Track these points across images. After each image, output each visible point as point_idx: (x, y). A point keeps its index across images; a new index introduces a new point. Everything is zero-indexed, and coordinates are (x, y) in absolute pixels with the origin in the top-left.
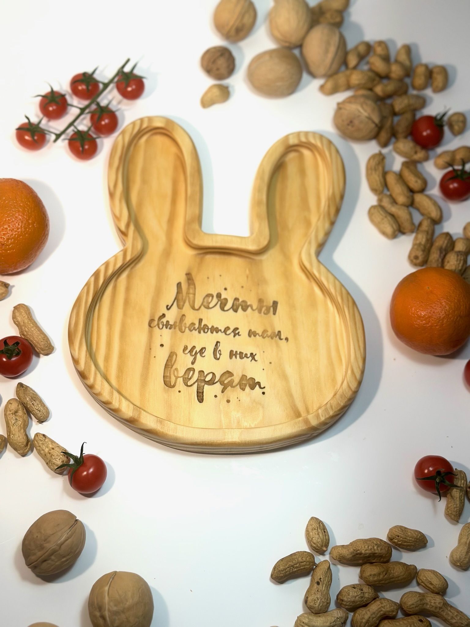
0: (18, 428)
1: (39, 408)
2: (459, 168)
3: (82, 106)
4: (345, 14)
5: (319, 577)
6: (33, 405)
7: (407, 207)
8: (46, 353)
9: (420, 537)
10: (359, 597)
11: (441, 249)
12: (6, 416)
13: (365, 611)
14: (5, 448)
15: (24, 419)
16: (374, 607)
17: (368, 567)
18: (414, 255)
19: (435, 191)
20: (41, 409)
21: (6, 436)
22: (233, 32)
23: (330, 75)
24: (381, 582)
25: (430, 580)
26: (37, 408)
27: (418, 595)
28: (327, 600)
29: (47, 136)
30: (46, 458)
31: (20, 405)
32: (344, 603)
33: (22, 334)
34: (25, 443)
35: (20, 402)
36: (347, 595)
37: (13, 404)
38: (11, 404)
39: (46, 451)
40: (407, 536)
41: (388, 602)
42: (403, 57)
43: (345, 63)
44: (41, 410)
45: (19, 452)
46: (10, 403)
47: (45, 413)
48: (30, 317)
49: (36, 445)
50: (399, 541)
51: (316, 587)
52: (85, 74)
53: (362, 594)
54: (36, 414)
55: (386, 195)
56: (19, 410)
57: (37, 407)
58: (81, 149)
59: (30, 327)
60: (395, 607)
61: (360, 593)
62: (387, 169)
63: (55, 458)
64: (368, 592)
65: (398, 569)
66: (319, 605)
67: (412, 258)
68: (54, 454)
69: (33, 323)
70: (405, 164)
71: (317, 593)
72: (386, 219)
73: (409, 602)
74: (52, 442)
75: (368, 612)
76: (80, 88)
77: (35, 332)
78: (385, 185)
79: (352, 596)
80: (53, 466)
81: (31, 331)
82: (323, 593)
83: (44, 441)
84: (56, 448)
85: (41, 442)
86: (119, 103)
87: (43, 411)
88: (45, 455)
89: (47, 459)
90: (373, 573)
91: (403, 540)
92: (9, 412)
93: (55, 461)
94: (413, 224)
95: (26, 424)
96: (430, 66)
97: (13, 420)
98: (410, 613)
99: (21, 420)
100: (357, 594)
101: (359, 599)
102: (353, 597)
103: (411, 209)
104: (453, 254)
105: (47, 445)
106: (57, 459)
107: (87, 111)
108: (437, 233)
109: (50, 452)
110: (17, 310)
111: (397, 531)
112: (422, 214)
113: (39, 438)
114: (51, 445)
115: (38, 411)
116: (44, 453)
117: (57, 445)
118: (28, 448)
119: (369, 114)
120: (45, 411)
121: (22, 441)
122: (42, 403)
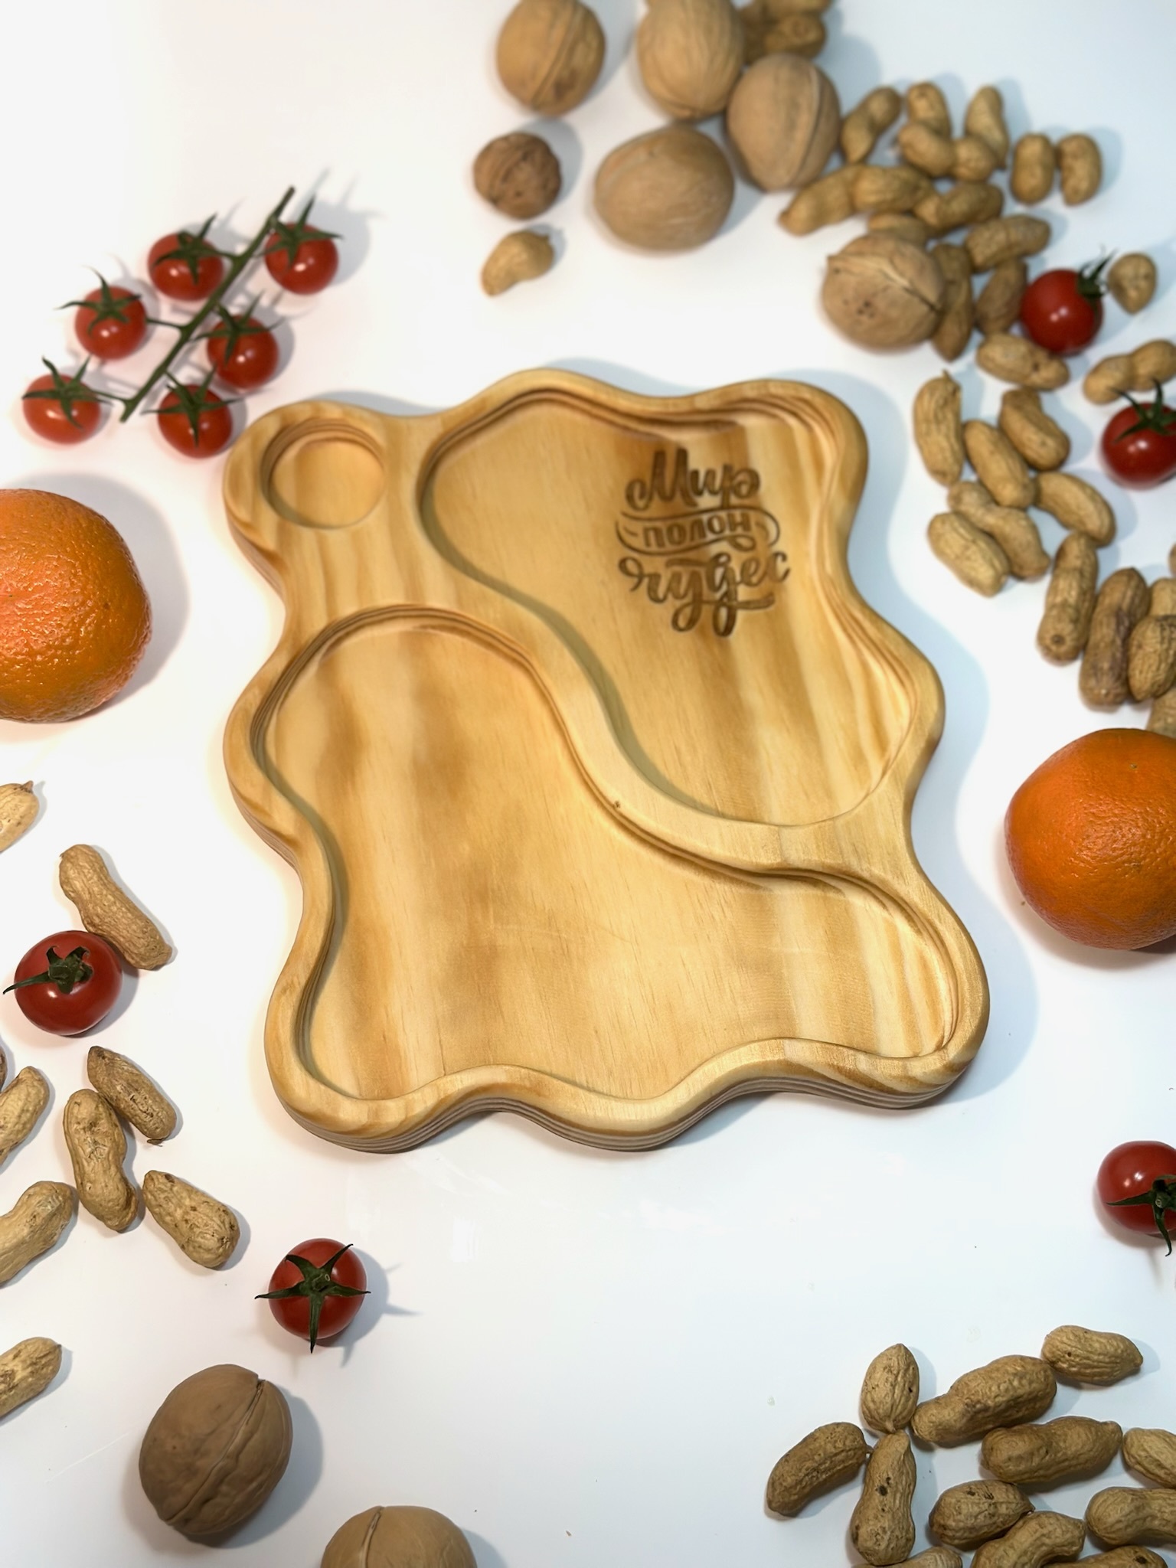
0: (103, 1165)
1: (150, 1108)
2: (1150, 397)
3: (184, 320)
4: (827, 18)
5: (885, 1476)
6: (134, 1101)
7: (1023, 509)
8: (154, 966)
9: (1122, 1351)
10: (985, 1516)
11: (1118, 614)
12: (68, 1137)
13: (1002, 1548)
14: (73, 1216)
15: (115, 1140)
16: (1024, 1538)
17: (1002, 1438)
18: (1052, 633)
19: (1089, 463)
20: (155, 1110)
21: (75, 1186)
22: (549, 93)
23: (805, 184)
24: (1036, 1474)
25: (1158, 1458)
26: (144, 1110)
27: (1130, 1497)
28: (907, 1531)
29: (103, 406)
30: (179, 1234)
31: (100, 1105)
32: (950, 1534)
33: (88, 923)
34: (122, 1201)
35: (100, 1097)
36: (955, 1513)
37: (84, 1105)
38: (79, 1104)
39: (176, 1215)
40: (1091, 1352)
41: (1058, 1523)
42: (984, 121)
43: (839, 148)
44: (155, 1114)
45: (109, 1222)
46: (76, 1103)
47: (164, 1120)
48: (103, 878)
49: (150, 1204)
50: (1074, 1366)
51: (877, 1501)
52: (182, 237)
53: (992, 1506)
54: (143, 1123)
55: (968, 483)
56: (100, 1119)
57: (145, 1105)
58: (191, 431)
59: (106, 904)
60: (1077, 1533)
61: (986, 1505)
62: (965, 416)
63: (200, 1232)
64: (1005, 1500)
65: (1075, 1437)
66: (888, 1546)
67: (1048, 642)
68: (197, 1223)
69: (113, 892)
70: (1008, 399)
71: (882, 1516)
72: (974, 548)
73: (1109, 1515)
74: (188, 1190)
75: (1011, 1552)
76: (174, 272)
77: (121, 914)
78: (966, 456)
79: (970, 1514)
80: (197, 1252)
81: (111, 914)
82: (895, 1515)
83: (168, 1190)
84: (202, 1206)
85: (162, 1196)
86: (276, 300)
87: (160, 1114)
88: (176, 1226)
89: (181, 1234)
90: (1016, 1453)
91: (1081, 1362)
92: (76, 1126)
93: (202, 1240)
94: (1043, 553)
95: (119, 1150)
96: (1055, 138)
97: (87, 1146)
98: (1114, 1542)
99: (108, 1143)
100: (979, 1507)
101: (984, 1521)
102: (971, 1516)
103: (1036, 515)
104: (1152, 625)
105: (179, 1199)
106: (206, 1233)
107: (197, 332)
108: (1105, 573)
109: (187, 1217)
110: (71, 863)
111: (1065, 1339)
112: (1065, 525)
113: (156, 1183)
114: (188, 1200)
115: (148, 1114)
116: (171, 1220)
117: (204, 1199)
118: (132, 1213)
119: (911, 282)
120: (164, 1112)
121: (115, 1195)
122: (155, 1094)
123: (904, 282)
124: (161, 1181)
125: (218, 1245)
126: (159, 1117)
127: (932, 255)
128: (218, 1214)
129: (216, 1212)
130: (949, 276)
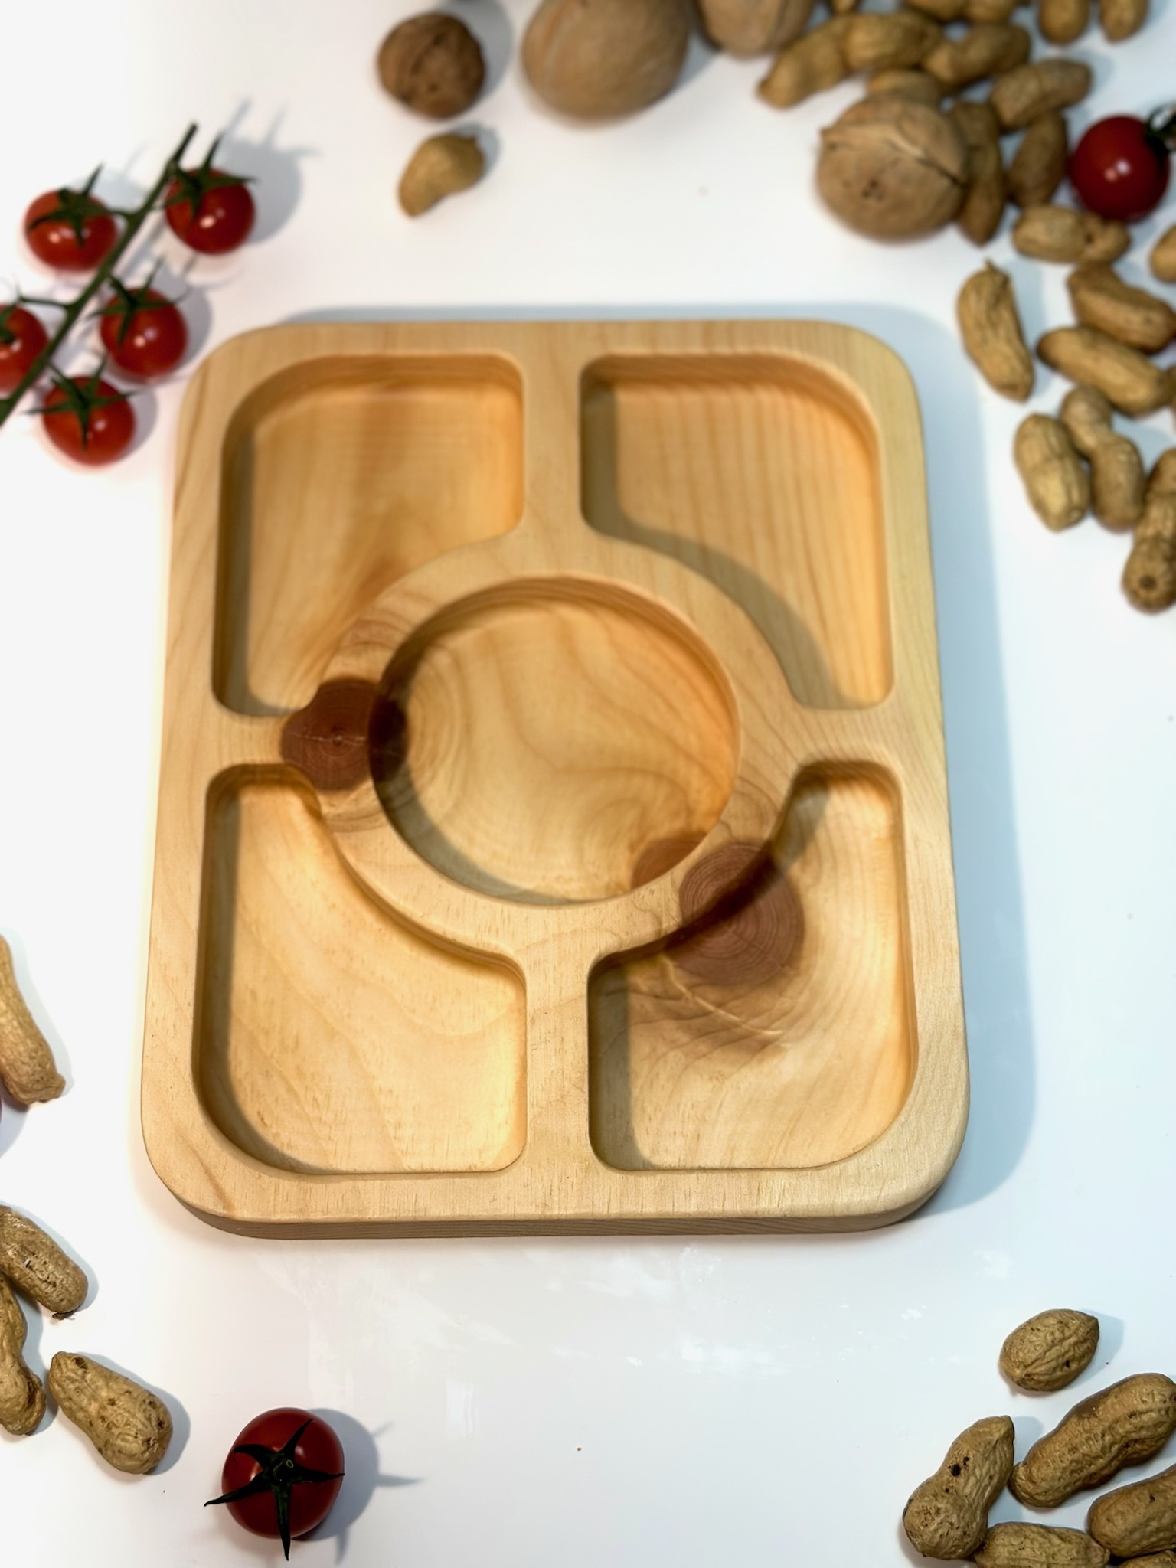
1: (51, 1276)
6: (31, 1268)
18: (1138, 575)
20: (56, 1278)
23: (785, 44)
26: (44, 1278)
30: (95, 1433)
34: (23, 1400)
39: (91, 1410)
44: (58, 1282)
45: (9, 1426)
47: (70, 1289)
49: (60, 1396)
54: (45, 1295)
57: (44, 1273)
63: (120, 1434)
67: (1136, 586)
68: (117, 1420)
74: (106, 1377)
76: (56, 237)
80: (117, 1458)
83: (80, 1380)
84: (122, 1398)
85: (72, 1386)
87: (64, 1282)
88: (91, 1424)
89: (98, 1434)
93: (122, 1444)
95: (18, 1331)
105: (94, 1391)
106: (128, 1434)
109: (104, 1414)
113: (65, 1370)
114: (105, 1390)
115: (50, 1283)
116: (85, 1417)
117: (125, 1387)
118: (39, 1412)
119: (926, 150)
120: (70, 1279)
121: (13, 1392)
122: (56, 1255)
123: (915, 152)
124: (70, 1367)
125: (146, 1447)
126: (63, 1285)
127: (950, 116)
128: (144, 1407)
129: (140, 1405)
130: (973, 139)
